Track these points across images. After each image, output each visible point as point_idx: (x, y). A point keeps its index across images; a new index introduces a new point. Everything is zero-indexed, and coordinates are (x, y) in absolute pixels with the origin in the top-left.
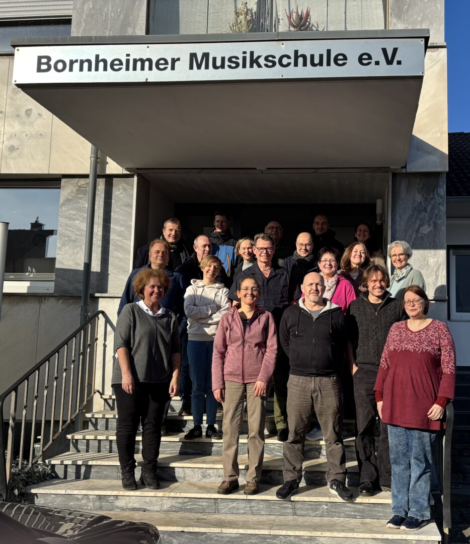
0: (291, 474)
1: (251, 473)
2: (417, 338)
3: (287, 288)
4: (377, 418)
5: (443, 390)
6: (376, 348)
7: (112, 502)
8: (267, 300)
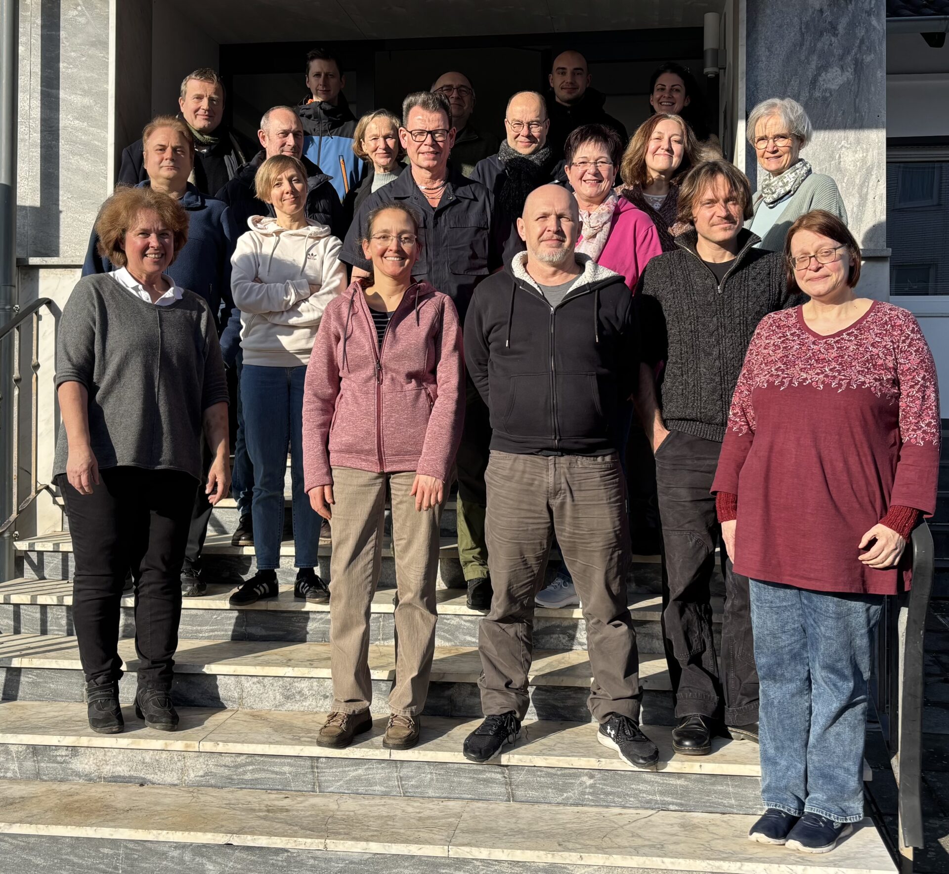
0: (500, 699)
1: (403, 695)
2: (834, 353)
3: (485, 234)
4: (718, 549)
5: (904, 490)
6: (717, 379)
7: (64, 762)
8: (436, 263)
